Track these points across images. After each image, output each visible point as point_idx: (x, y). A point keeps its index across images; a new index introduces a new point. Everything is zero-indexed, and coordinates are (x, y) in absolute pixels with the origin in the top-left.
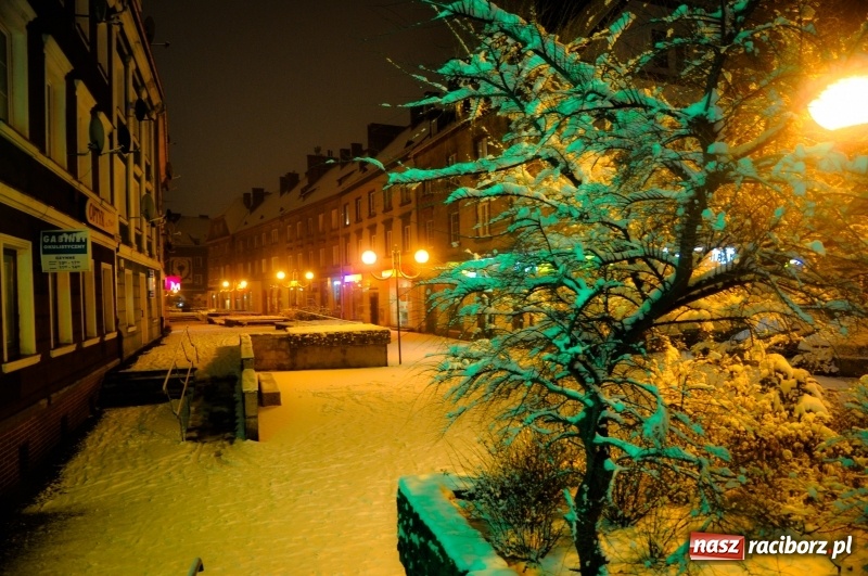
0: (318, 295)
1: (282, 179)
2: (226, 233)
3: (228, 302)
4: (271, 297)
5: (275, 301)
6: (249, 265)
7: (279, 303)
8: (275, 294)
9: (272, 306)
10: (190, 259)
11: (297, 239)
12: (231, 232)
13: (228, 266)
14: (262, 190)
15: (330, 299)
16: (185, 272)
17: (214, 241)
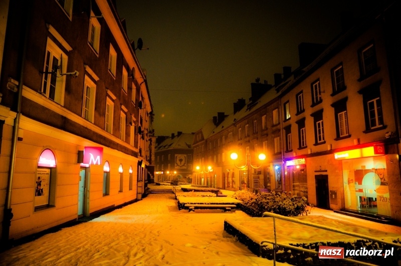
0: (262, 177)
1: (235, 104)
2: (203, 139)
3: (203, 179)
4: (228, 177)
5: (230, 180)
6: (215, 157)
7: (233, 181)
8: (230, 175)
9: (228, 183)
10: (186, 155)
11: (246, 137)
12: (205, 138)
13: (203, 158)
14: (223, 113)
15: (272, 179)
16: (183, 162)
17: (197, 144)
